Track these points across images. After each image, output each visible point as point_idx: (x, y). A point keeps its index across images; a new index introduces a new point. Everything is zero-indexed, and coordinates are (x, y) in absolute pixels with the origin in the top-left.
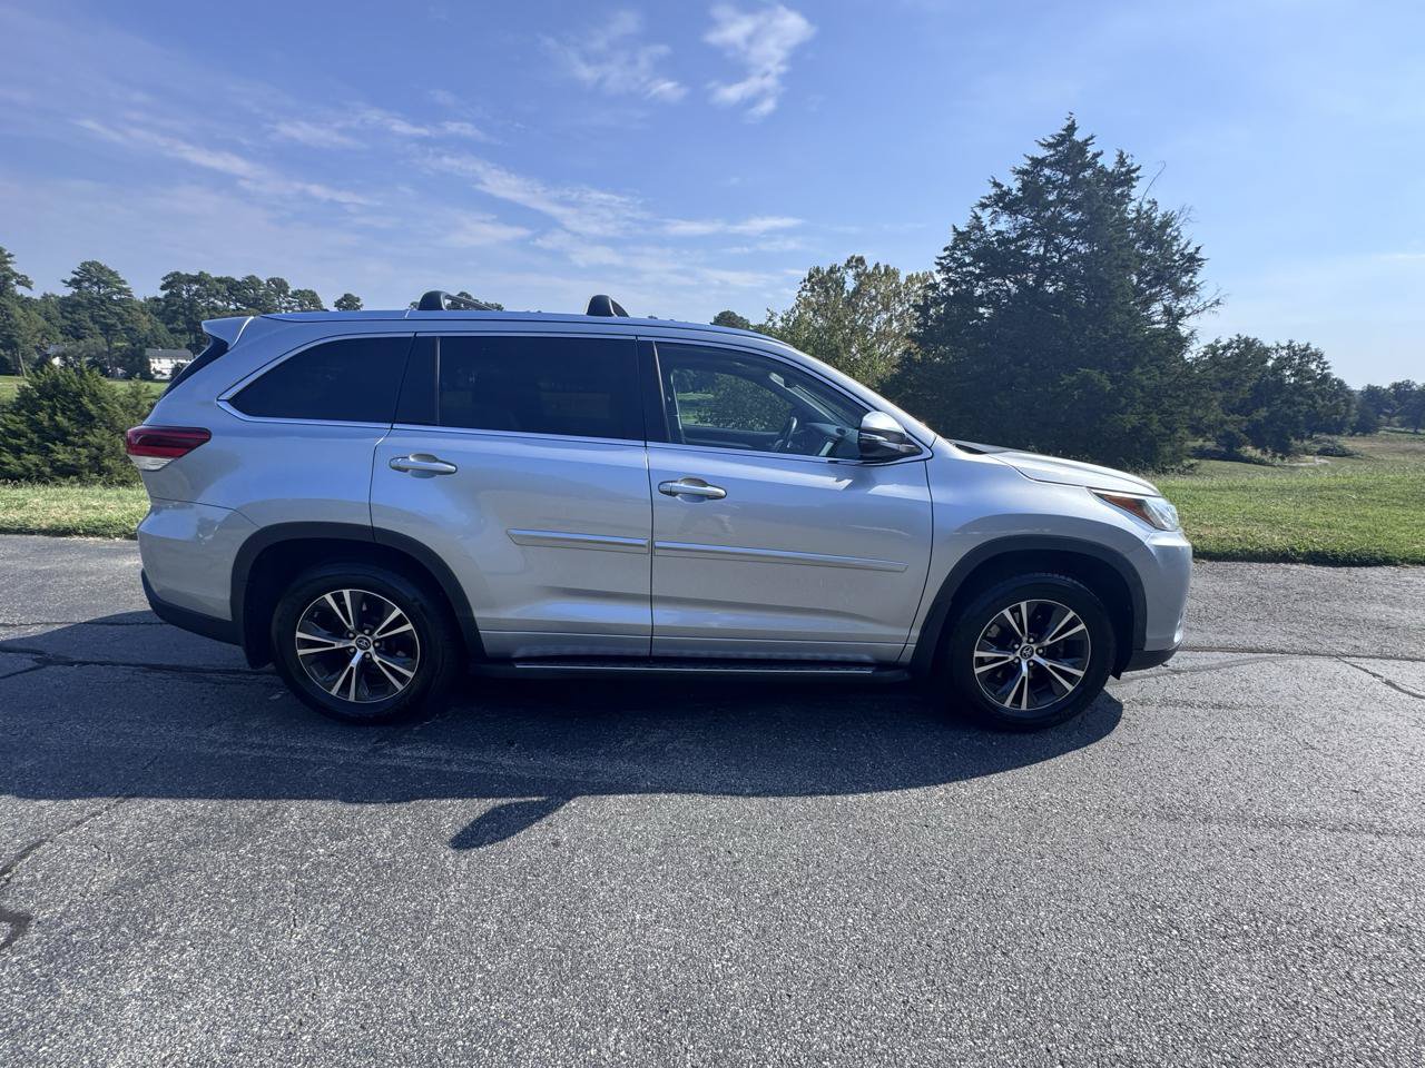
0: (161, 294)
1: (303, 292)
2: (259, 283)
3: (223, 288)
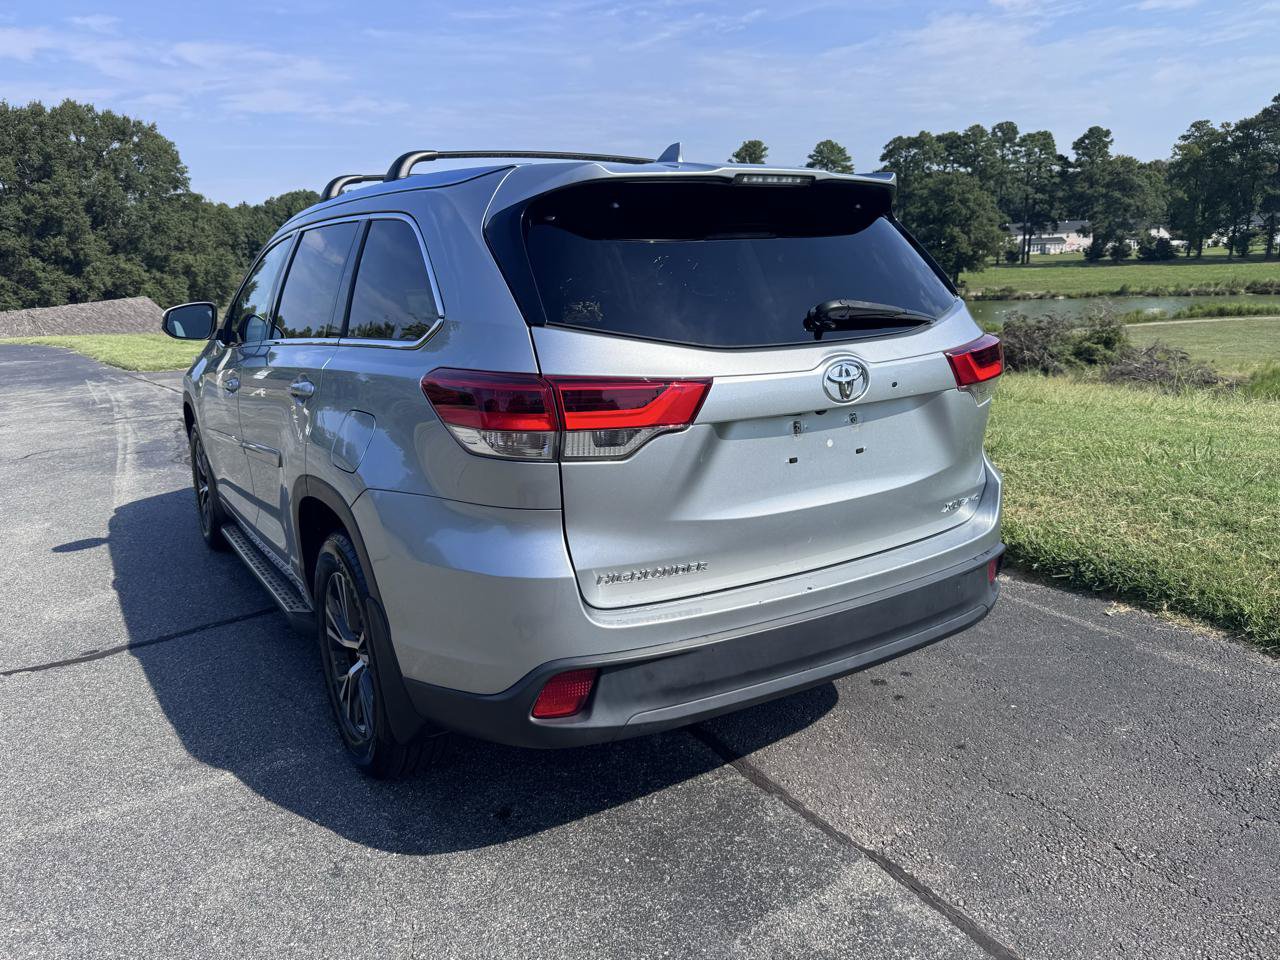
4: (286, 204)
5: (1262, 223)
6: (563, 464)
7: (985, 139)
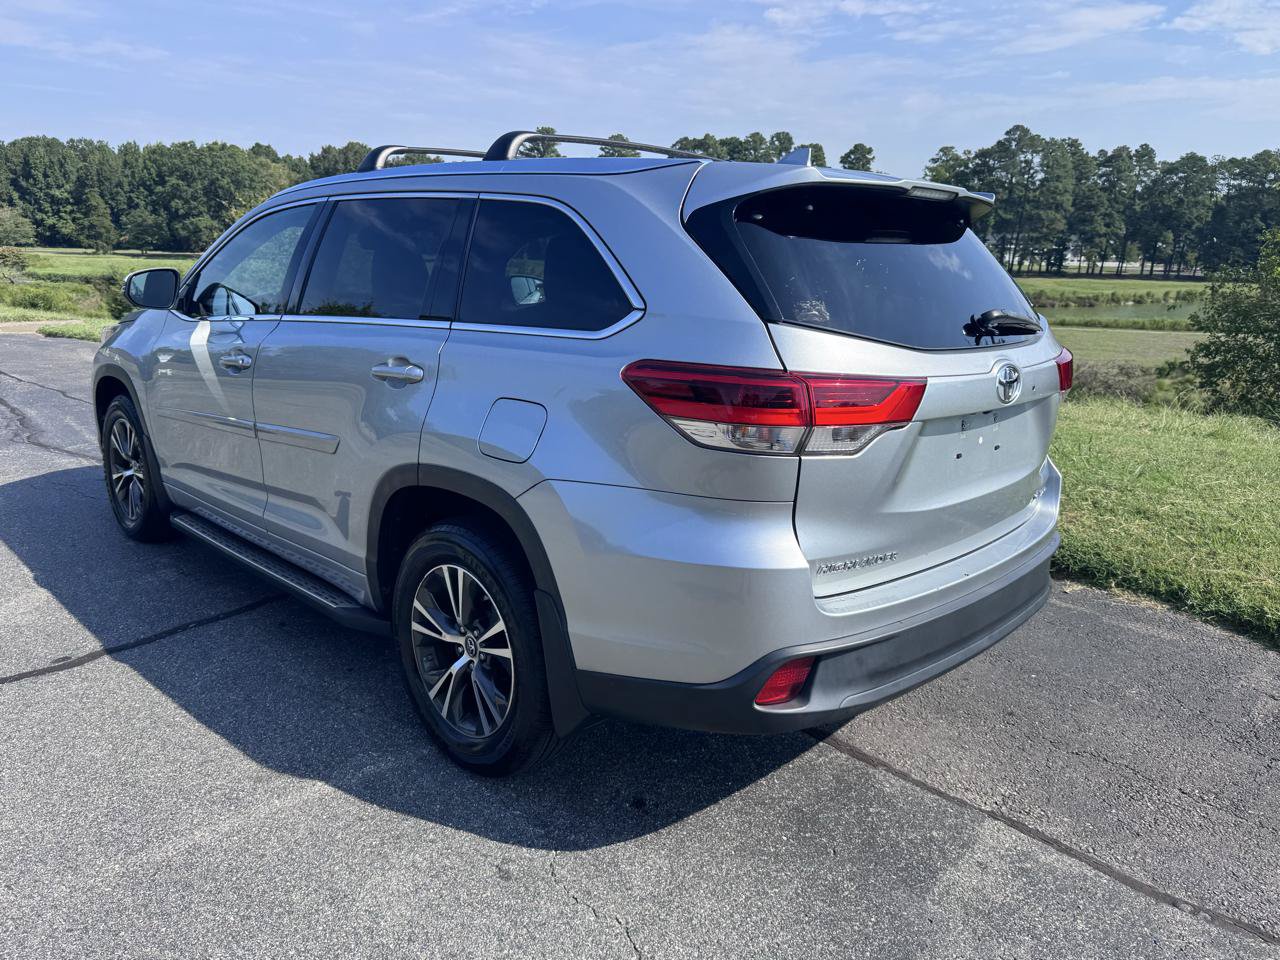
4: (22, 150)
5: (995, 242)
6: (803, 458)
7: (764, 146)
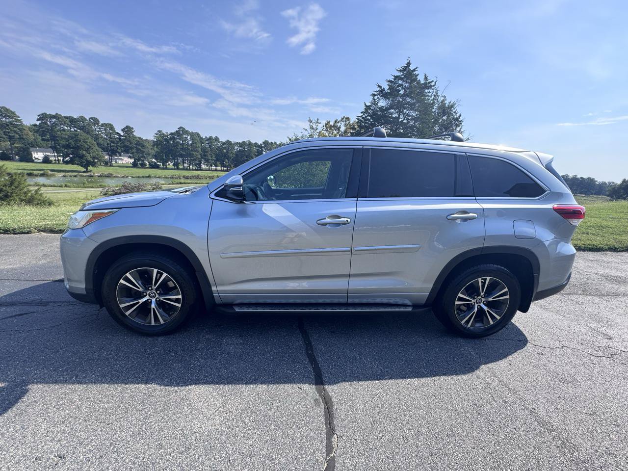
0: (38, 123)
1: (106, 124)
2: (85, 119)
3: (67, 121)
